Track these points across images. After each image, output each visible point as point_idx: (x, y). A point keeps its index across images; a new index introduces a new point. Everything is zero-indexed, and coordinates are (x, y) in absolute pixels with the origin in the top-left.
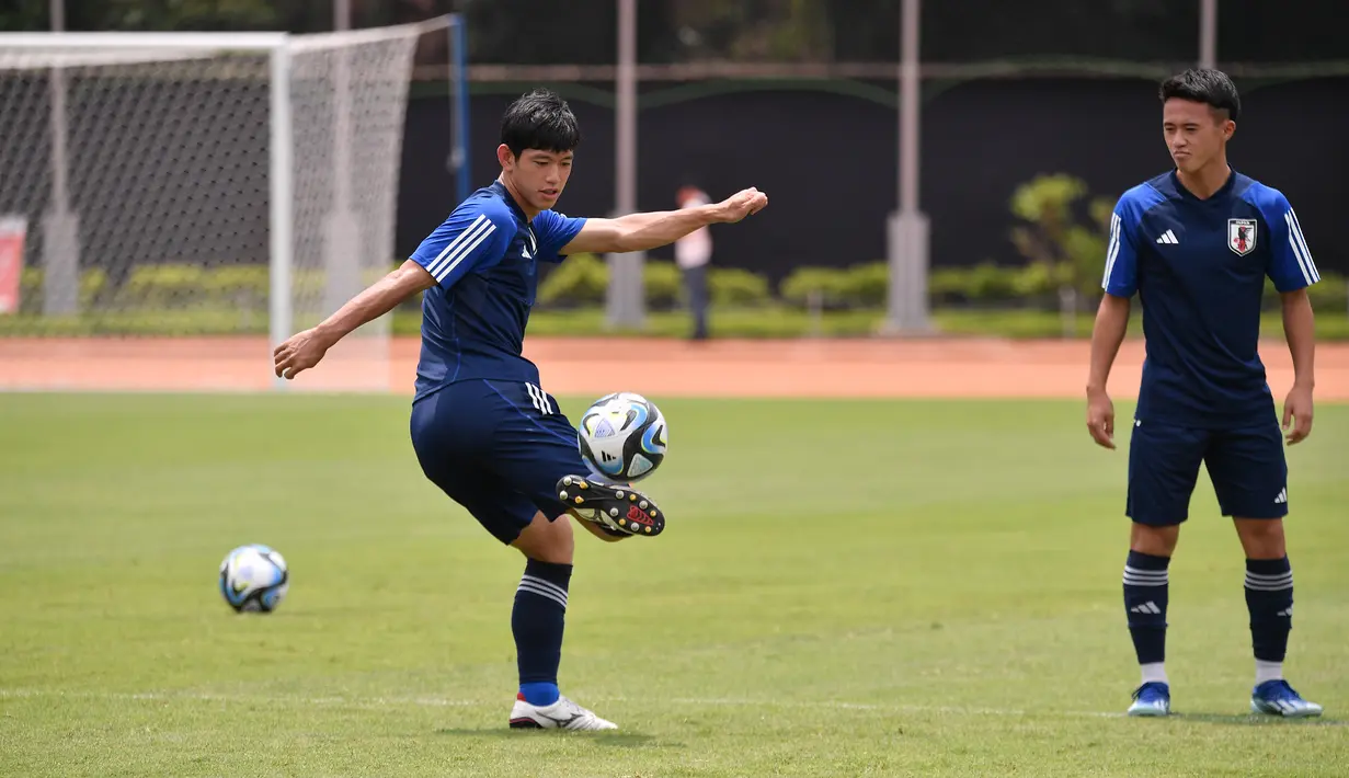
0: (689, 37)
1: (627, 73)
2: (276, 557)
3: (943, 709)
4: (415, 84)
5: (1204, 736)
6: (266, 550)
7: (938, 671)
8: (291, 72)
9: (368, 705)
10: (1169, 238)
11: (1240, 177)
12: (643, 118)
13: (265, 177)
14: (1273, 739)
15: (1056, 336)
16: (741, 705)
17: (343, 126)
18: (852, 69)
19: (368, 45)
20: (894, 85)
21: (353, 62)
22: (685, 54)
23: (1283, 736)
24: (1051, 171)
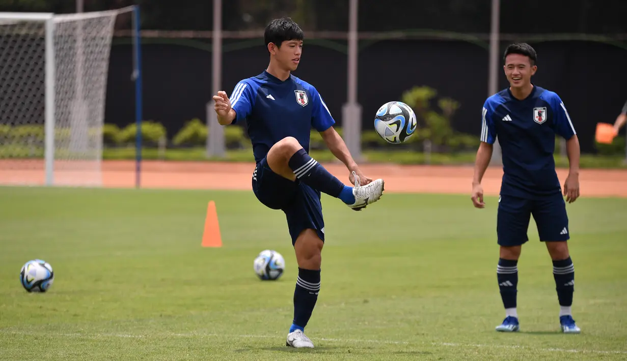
0: (247, 18)
1: (217, 35)
2: (47, 265)
3: (369, 341)
4: (114, 38)
5: (493, 355)
6: (43, 262)
7: (367, 323)
8: (55, 32)
9: (93, 337)
10: (508, 118)
11: (539, 88)
12: (225, 56)
13: (43, 82)
14: (526, 356)
15: (422, 163)
16: (273, 338)
17: (80, 58)
18: (325, 34)
19: (93, 19)
20: (345, 42)
21: (85, 28)
22: (244, 26)
23: (531, 355)
24: (420, 84)
